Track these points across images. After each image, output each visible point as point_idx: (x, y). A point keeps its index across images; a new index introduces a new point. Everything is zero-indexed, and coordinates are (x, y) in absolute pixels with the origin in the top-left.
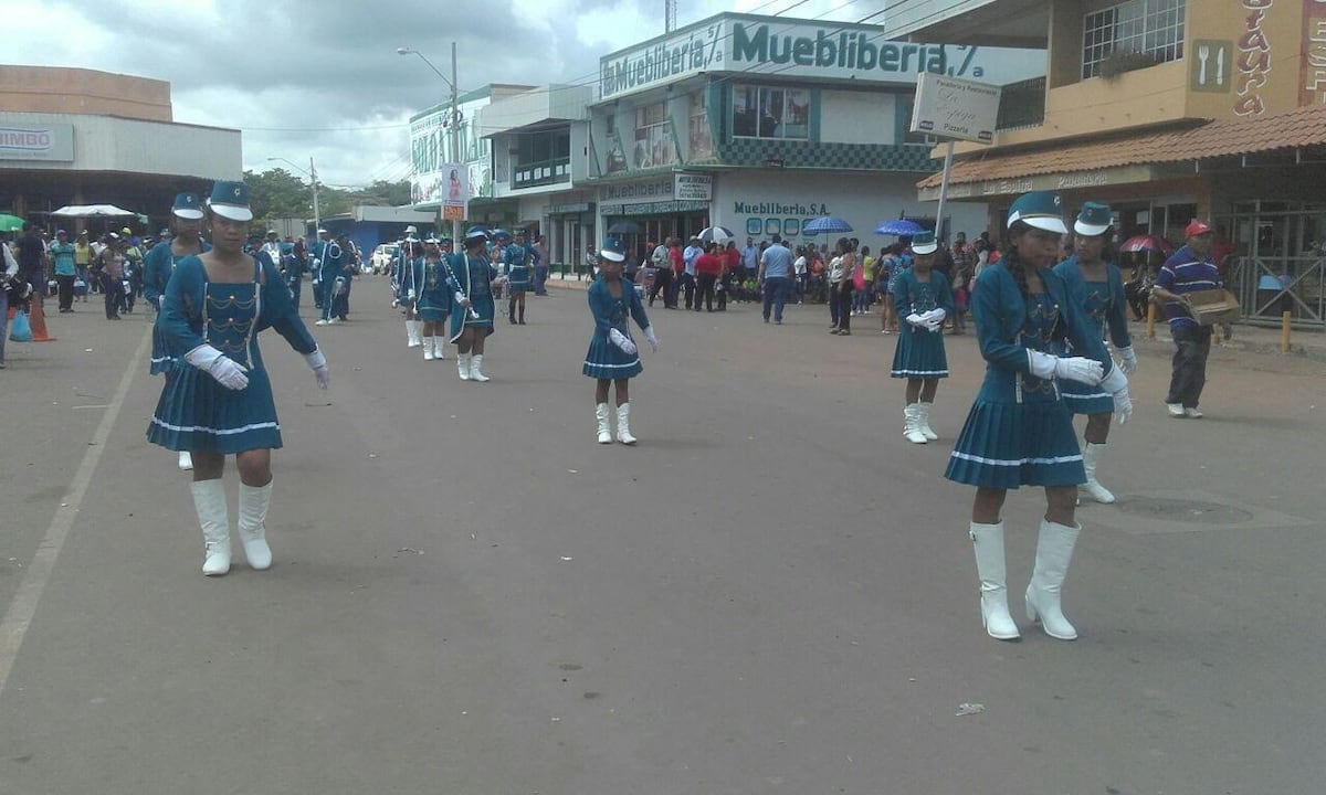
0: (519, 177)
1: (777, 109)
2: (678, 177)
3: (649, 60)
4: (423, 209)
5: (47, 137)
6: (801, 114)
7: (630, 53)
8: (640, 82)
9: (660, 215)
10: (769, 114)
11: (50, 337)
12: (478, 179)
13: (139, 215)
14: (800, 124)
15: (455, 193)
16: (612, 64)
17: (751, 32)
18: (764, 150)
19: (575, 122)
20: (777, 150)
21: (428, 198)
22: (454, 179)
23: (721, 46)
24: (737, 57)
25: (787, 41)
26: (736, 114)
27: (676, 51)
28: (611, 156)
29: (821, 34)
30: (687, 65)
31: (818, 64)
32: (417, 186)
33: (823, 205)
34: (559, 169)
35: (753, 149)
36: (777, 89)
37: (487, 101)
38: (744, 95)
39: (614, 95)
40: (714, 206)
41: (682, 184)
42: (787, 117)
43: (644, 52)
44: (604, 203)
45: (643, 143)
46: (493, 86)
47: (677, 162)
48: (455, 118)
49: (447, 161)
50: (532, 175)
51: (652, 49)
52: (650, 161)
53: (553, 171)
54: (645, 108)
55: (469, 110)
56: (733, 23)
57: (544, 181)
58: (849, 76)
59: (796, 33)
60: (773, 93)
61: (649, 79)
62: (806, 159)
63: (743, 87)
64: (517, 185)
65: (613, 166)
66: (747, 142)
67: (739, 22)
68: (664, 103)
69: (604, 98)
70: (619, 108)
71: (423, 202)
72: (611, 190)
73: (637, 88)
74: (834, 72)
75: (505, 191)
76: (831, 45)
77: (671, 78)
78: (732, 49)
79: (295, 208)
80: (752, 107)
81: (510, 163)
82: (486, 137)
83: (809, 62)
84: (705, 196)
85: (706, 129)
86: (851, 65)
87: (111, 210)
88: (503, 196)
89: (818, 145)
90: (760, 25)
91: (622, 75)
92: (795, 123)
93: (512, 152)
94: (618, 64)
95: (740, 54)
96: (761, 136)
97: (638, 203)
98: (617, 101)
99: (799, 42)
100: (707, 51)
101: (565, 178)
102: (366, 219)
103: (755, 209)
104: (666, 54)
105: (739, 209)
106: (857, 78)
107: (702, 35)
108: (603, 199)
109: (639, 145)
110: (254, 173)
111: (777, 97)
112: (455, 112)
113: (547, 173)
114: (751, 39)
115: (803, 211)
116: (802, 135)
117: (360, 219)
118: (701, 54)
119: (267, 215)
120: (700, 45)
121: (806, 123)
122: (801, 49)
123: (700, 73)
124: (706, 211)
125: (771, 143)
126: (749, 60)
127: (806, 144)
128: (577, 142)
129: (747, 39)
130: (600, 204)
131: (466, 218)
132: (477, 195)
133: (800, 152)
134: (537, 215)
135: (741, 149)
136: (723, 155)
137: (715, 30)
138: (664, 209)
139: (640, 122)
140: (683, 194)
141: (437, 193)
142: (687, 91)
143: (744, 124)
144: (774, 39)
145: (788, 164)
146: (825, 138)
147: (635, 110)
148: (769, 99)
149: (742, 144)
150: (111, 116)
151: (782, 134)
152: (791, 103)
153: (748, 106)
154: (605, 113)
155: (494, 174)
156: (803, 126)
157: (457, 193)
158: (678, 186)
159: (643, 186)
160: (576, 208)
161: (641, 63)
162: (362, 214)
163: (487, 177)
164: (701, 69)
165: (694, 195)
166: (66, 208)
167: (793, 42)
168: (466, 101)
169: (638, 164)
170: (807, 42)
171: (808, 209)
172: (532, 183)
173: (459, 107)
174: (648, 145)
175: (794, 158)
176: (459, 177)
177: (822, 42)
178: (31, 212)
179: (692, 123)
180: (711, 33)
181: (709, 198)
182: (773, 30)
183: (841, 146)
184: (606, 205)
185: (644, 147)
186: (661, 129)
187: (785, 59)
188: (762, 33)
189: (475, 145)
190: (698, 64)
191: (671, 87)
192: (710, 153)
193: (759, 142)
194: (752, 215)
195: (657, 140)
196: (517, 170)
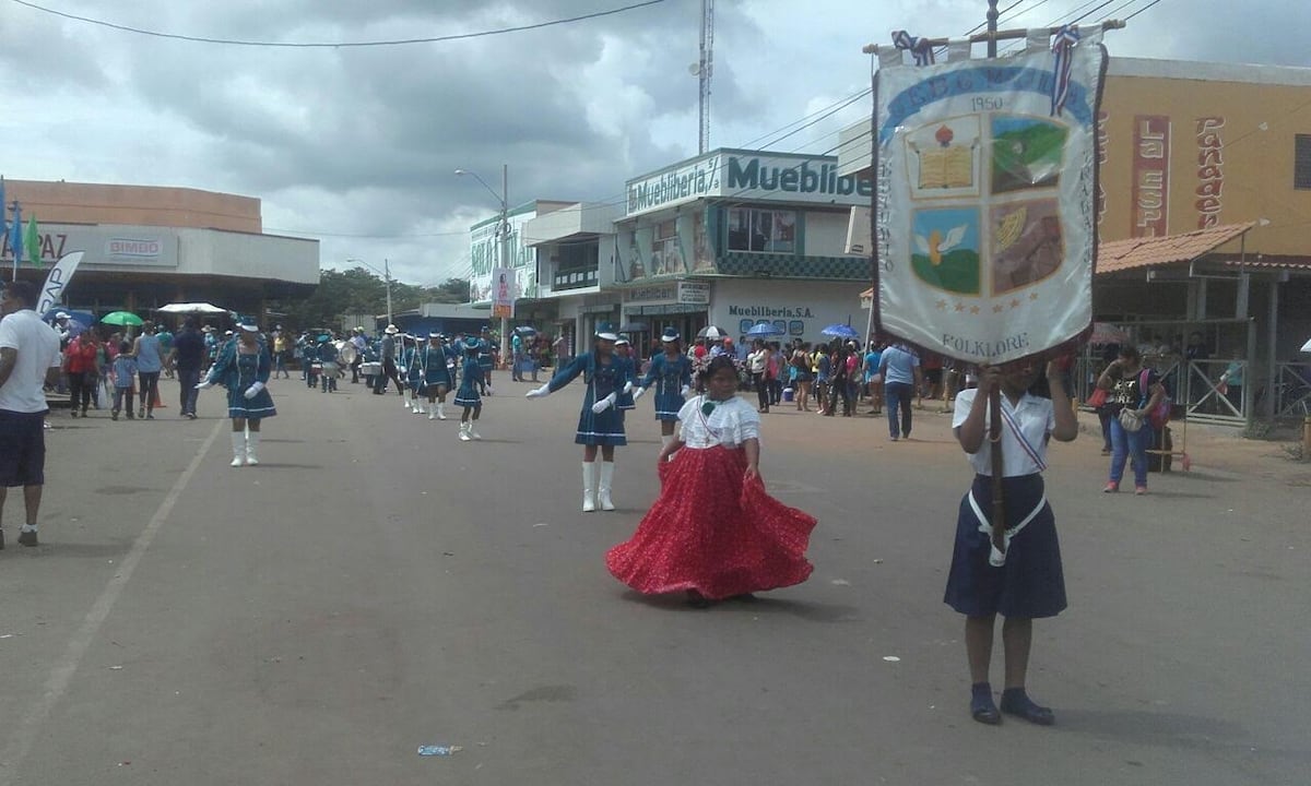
0: (558, 281)
1: (767, 228)
2: (680, 284)
3: (664, 185)
4: (479, 307)
5: (157, 246)
6: (788, 233)
7: (650, 178)
8: (657, 203)
9: (671, 315)
10: (759, 232)
11: (162, 404)
12: (524, 281)
13: (231, 312)
14: (787, 240)
15: (503, 294)
16: (635, 187)
17: (744, 164)
18: (756, 262)
19: (605, 235)
20: (766, 263)
21: (484, 299)
22: (502, 281)
23: (718, 173)
24: (732, 185)
25: (775, 171)
26: (731, 232)
27: (684, 178)
28: (633, 266)
29: (804, 166)
30: (692, 190)
31: (802, 190)
32: (475, 287)
33: (808, 310)
34: (590, 276)
35: (745, 261)
36: (768, 211)
37: (533, 215)
38: (737, 215)
39: (637, 213)
40: (712, 308)
41: (683, 290)
42: (775, 234)
43: (659, 178)
44: (627, 305)
45: (658, 253)
46: (538, 202)
47: (684, 272)
48: (505, 229)
49: (500, 266)
50: (569, 279)
51: (666, 176)
52: (664, 269)
53: (585, 277)
54: (661, 225)
55: (517, 222)
56: (728, 156)
57: (578, 285)
58: (830, 201)
59: (783, 165)
60: (763, 214)
61: (663, 200)
62: (792, 270)
63: (737, 210)
64: (557, 288)
65: (634, 272)
66: (740, 255)
67: (734, 156)
68: (674, 221)
69: (629, 215)
70: (639, 226)
71: (480, 301)
72: (633, 294)
73: (655, 207)
74: (817, 197)
75: (547, 293)
76: (813, 174)
77: (680, 200)
78: (727, 177)
79: (372, 304)
80: (745, 226)
81: (551, 268)
82: (533, 246)
83: (794, 189)
84: (704, 300)
85: (707, 244)
86: (831, 192)
87: (207, 308)
88: (546, 297)
89: (803, 258)
90: (752, 158)
91: (643, 197)
92: (782, 239)
93: (553, 259)
94: (640, 187)
95: (734, 181)
96: (753, 249)
97: (654, 305)
98: (637, 219)
99: (786, 172)
100: (708, 178)
101: (594, 283)
102: (432, 315)
103: (747, 312)
104: (677, 180)
105: (733, 311)
106: (836, 202)
107: (704, 166)
108: (626, 301)
109: (655, 256)
110: (337, 271)
111: (767, 217)
112: (506, 224)
113: (581, 277)
114: (743, 170)
115: (790, 314)
116: (789, 250)
117: (426, 315)
118: (702, 181)
119: (347, 311)
120: (702, 174)
121: (792, 239)
122: (786, 179)
123: (700, 198)
124: (706, 313)
125: (761, 256)
126: (742, 187)
127: (792, 258)
128: (605, 252)
129: (740, 170)
130: (624, 305)
131: (512, 316)
132: (523, 296)
133: (787, 264)
134: (575, 313)
135: (735, 261)
136: (719, 266)
137: (714, 162)
138: (673, 311)
139: (656, 235)
140: (684, 298)
141: (490, 293)
142: (691, 212)
143: (738, 240)
144: (764, 170)
145: (776, 274)
146: (808, 253)
147: (653, 227)
148: (760, 218)
149: (736, 257)
150: (211, 228)
151: (771, 249)
152: (779, 223)
153: (741, 225)
154: (629, 228)
155: (538, 278)
156: (788, 243)
157: (505, 294)
158: (681, 291)
159: (658, 291)
160: (603, 308)
161: (657, 187)
162: (428, 310)
163: (532, 280)
164: (702, 195)
165: (694, 300)
166: (170, 305)
167: (780, 172)
168: (517, 214)
169: (654, 271)
170: (792, 171)
171: (794, 313)
172: (569, 286)
173: (510, 220)
174: (662, 257)
175: (781, 268)
176: (508, 280)
177: (806, 173)
178: (140, 308)
179: (696, 239)
180: (711, 164)
181: (707, 301)
182: (762, 162)
183: (823, 258)
184: (629, 306)
185: (659, 257)
186: (672, 242)
187: (773, 187)
188: (754, 164)
189: (523, 253)
190: (701, 190)
191: (679, 208)
192: (710, 263)
193: (751, 255)
194: (745, 317)
195: (670, 251)
196: (557, 275)
